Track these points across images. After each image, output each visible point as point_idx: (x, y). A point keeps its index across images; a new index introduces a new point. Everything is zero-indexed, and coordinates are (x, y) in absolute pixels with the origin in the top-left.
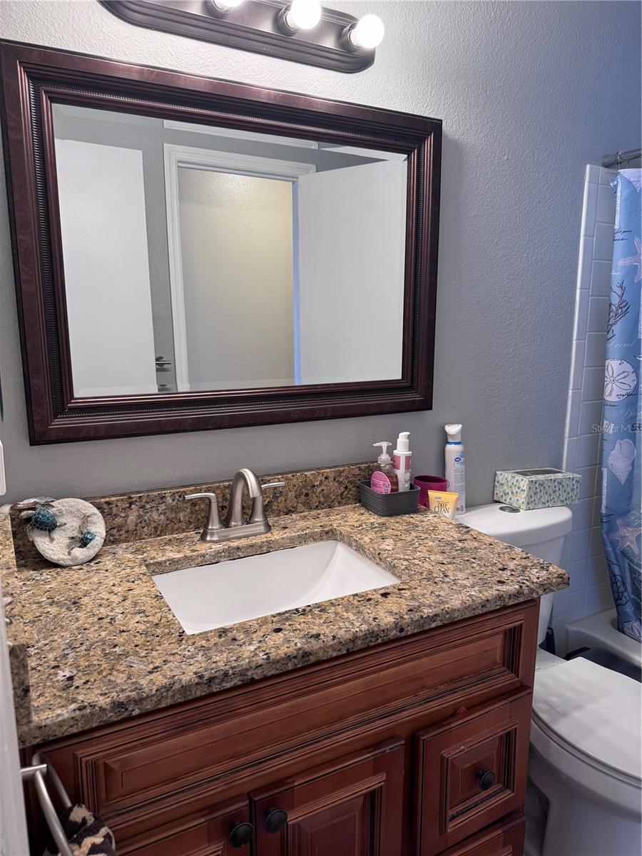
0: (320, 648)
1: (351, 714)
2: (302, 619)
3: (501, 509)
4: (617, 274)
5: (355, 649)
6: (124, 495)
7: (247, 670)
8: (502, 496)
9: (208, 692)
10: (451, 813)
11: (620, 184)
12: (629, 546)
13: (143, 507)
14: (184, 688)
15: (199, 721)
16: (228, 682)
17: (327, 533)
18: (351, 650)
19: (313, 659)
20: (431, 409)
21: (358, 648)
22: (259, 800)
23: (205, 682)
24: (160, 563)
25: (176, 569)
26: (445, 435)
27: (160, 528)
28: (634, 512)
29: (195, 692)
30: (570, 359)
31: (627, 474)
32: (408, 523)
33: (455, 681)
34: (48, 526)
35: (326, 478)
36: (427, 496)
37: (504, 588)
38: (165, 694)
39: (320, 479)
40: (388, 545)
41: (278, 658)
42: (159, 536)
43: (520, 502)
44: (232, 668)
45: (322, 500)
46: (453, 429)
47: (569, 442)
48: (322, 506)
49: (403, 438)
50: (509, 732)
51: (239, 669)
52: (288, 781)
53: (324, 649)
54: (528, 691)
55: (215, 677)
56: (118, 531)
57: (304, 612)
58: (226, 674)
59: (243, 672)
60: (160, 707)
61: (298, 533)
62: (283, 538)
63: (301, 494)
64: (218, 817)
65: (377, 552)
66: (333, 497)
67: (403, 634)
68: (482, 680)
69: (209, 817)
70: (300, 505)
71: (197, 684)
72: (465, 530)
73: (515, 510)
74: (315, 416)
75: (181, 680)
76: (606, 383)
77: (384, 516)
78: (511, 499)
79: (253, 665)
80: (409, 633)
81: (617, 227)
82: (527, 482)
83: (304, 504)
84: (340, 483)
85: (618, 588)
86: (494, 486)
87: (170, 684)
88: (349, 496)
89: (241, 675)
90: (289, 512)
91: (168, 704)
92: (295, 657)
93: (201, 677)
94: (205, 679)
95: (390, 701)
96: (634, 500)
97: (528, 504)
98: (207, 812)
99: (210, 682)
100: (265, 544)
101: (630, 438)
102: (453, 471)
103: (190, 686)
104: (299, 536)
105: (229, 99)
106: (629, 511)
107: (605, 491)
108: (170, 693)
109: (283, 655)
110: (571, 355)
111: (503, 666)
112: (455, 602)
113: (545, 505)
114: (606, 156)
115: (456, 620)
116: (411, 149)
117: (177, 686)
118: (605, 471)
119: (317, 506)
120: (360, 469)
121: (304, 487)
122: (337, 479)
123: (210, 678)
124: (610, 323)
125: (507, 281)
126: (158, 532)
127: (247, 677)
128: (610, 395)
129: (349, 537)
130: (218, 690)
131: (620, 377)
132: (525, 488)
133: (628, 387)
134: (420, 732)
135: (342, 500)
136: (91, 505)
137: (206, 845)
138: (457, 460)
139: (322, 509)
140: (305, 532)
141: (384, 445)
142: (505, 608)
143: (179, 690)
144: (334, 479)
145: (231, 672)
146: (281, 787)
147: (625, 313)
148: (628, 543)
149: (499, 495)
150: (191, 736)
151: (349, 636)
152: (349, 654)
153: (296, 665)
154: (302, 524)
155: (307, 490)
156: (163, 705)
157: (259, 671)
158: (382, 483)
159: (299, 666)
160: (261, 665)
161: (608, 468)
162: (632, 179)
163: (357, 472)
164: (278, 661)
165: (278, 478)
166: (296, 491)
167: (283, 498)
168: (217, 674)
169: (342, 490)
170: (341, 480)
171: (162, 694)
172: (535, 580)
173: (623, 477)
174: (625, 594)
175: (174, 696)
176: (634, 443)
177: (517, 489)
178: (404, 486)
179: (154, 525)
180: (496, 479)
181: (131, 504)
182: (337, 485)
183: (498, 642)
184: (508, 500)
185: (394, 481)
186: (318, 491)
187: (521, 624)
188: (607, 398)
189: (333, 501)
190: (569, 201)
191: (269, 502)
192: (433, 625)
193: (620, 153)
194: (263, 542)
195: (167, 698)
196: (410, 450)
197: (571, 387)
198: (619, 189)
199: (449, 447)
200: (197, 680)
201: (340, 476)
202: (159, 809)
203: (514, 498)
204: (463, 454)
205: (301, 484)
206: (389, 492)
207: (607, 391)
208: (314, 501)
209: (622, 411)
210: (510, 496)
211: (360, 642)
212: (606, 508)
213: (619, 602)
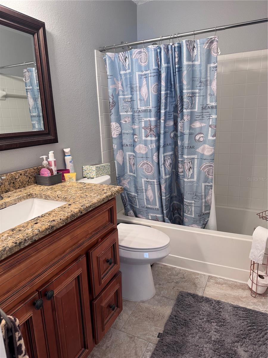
0: (57, 224)
1: (67, 249)
2: (43, 218)
3: (87, 179)
4: (110, 91)
5: (68, 222)
7: (33, 237)
8: (86, 175)
9: (20, 248)
10: (102, 277)
11: (107, 58)
12: (126, 186)
14: (11, 249)
15: (17, 262)
16: (26, 243)
17: (29, 195)
18: (67, 223)
19: (55, 228)
20: (58, 142)
21: (69, 222)
22: (42, 290)
23: (18, 245)
26: (64, 152)
28: (126, 174)
29: (15, 250)
30: (99, 123)
31: (122, 162)
32: (62, 186)
33: (97, 231)
35: (21, 174)
36: (63, 176)
37: (107, 194)
38: (3, 253)
39: (18, 175)
40: (59, 193)
41: (43, 230)
43: (94, 175)
44: (27, 237)
45: (20, 184)
46: (67, 150)
47: (103, 153)
48: (21, 187)
49: (51, 154)
50: (114, 244)
51: (30, 237)
52: (50, 280)
53: (58, 224)
54: (116, 229)
55: (22, 242)
57: (42, 216)
58: (25, 240)
59: (31, 238)
60: (2, 259)
61: (17, 197)
62: (11, 200)
63: (11, 183)
64: (28, 301)
65: (57, 195)
66: (25, 183)
67: (82, 214)
69: (25, 303)
70: (11, 188)
71: (15, 246)
72: (83, 183)
73: (93, 178)
74: (12, 147)
75: (8, 246)
76: (112, 131)
77: (50, 186)
78: (90, 175)
79: (35, 234)
80: (84, 213)
81: (108, 74)
82: (95, 167)
83: (13, 187)
84: (27, 176)
85: (125, 201)
86: (83, 172)
87: (4, 249)
88: (31, 181)
89: (31, 239)
90: (7, 192)
91: (5, 257)
92: (49, 229)
93: (16, 243)
94: (18, 243)
95: (79, 241)
96: (125, 170)
97: (96, 175)
98: (23, 302)
99: (20, 244)
100: (4, 204)
101: (121, 149)
102: (69, 166)
103: (13, 248)
104: (18, 198)
106: (124, 175)
107: (116, 169)
108: (5, 252)
109: (45, 229)
110: (99, 121)
111: (109, 222)
112: (95, 201)
113: (101, 175)
114: (100, 48)
115: (96, 207)
116: (35, 33)
117: (7, 249)
118: (116, 162)
119: (19, 187)
120: (34, 169)
121: (12, 179)
122: (25, 175)
123: (20, 243)
124: (111, 109)
125: (75, 92)
127: (33, 240)
128: (114, 135)
129: (40, 194)
130: (23, 247)
131: (116, 128)
132: (95, 170)
133: (118, 132)
134: (89, 251)
135: (29, 183)
137: (26, 314)
138: (70, 162)
139: (21, 188)
140: (20, 196)
141: (44, 157)
142: (109, 201)
143: (9, 250)
144: (24, 175)
145: (27, 239)
146: (48, 283)
147: (114, 105)
148: (125, 185)
149: (85, 175)
150: (13, 271)
151: (65, 218)
152: (67, 224)
153: (49, 232)
154: (15, 194)
155: (13, 181)
156: (3, 258)
157: (37, 236)
158: (46, 173)
159: (51, 232)
160: (38, 234)
161: (116, 160)
162: (111, 57)
163: (33, 171)
164: (43, 231)
166: (9, 182)
167: (3, 186)
168: (22, 241)
169: (28, 179)
170: (27, 175)
171: (2, 253)
172: (115, 190)
173: (121, 163)
174: (127, 202)
175: (7, 253)
176: (123, 151)
177: (92, 171)
178: (55, 173)
180: (83, 169)
182: (25, 177)
183: (107, 214)
184: (89, 176)
185: (51, 171)
186: (18, 181)
187: (113, 206)
188: (113, 136)
189: (25, 184)
190: (91, 63)
192: (90, 210)
193: (105, 47)
194: (3, 203)
195: (4, 255)
196: (55, 159)
197: (101, 133)
198: (107, 60)
199: (66, 157)
200: (15, 245)
201: (26, 173)
202: (6, 304)
203: (91, 174)
204: (72, 159)
205: (10, 178)
206: (50, 176)
207: (113, 134)
208: (17, 186)
209: (118, 140)
210: (89, 174)
211: (69, 219)
212: (118, 174)
213: (125, 205)
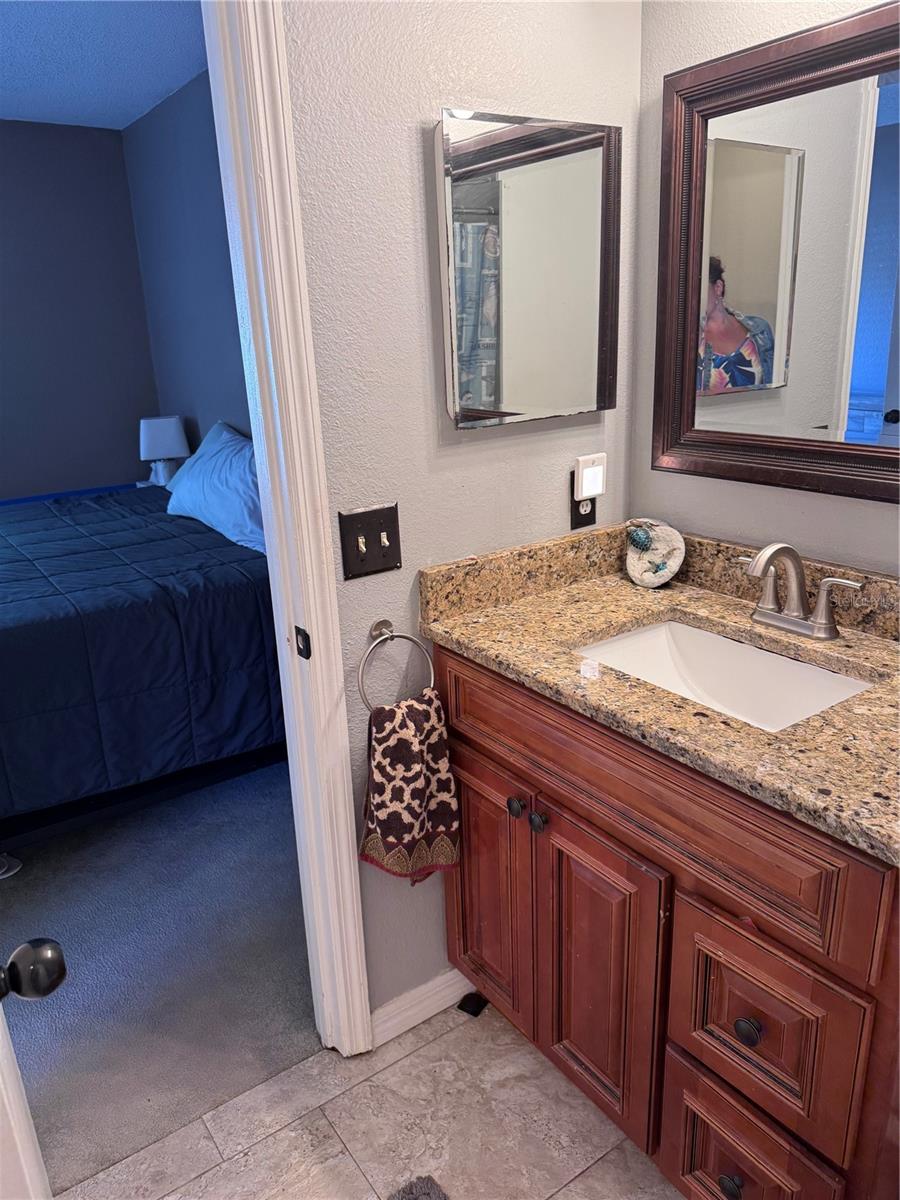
6: (713, 539)
13: (728, 559)
17: (880, 675)
24: (685, 613)
25: (699, 627)
27: (741, 589)
34: (644, 547)
42: (739, 597)
56: (706, 576)
61: (840, 656)
62: (816, 652)
68: (771, 904)
104: (839, 660)
105: (884, 31)
126: (740, 594)
136: (682, 540)
140: (850, 659)
165: (890, 584)
179: (736, 583)
181: (719, 552)
191: (871, 611)
194: (791, 644)
